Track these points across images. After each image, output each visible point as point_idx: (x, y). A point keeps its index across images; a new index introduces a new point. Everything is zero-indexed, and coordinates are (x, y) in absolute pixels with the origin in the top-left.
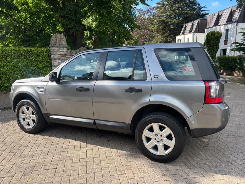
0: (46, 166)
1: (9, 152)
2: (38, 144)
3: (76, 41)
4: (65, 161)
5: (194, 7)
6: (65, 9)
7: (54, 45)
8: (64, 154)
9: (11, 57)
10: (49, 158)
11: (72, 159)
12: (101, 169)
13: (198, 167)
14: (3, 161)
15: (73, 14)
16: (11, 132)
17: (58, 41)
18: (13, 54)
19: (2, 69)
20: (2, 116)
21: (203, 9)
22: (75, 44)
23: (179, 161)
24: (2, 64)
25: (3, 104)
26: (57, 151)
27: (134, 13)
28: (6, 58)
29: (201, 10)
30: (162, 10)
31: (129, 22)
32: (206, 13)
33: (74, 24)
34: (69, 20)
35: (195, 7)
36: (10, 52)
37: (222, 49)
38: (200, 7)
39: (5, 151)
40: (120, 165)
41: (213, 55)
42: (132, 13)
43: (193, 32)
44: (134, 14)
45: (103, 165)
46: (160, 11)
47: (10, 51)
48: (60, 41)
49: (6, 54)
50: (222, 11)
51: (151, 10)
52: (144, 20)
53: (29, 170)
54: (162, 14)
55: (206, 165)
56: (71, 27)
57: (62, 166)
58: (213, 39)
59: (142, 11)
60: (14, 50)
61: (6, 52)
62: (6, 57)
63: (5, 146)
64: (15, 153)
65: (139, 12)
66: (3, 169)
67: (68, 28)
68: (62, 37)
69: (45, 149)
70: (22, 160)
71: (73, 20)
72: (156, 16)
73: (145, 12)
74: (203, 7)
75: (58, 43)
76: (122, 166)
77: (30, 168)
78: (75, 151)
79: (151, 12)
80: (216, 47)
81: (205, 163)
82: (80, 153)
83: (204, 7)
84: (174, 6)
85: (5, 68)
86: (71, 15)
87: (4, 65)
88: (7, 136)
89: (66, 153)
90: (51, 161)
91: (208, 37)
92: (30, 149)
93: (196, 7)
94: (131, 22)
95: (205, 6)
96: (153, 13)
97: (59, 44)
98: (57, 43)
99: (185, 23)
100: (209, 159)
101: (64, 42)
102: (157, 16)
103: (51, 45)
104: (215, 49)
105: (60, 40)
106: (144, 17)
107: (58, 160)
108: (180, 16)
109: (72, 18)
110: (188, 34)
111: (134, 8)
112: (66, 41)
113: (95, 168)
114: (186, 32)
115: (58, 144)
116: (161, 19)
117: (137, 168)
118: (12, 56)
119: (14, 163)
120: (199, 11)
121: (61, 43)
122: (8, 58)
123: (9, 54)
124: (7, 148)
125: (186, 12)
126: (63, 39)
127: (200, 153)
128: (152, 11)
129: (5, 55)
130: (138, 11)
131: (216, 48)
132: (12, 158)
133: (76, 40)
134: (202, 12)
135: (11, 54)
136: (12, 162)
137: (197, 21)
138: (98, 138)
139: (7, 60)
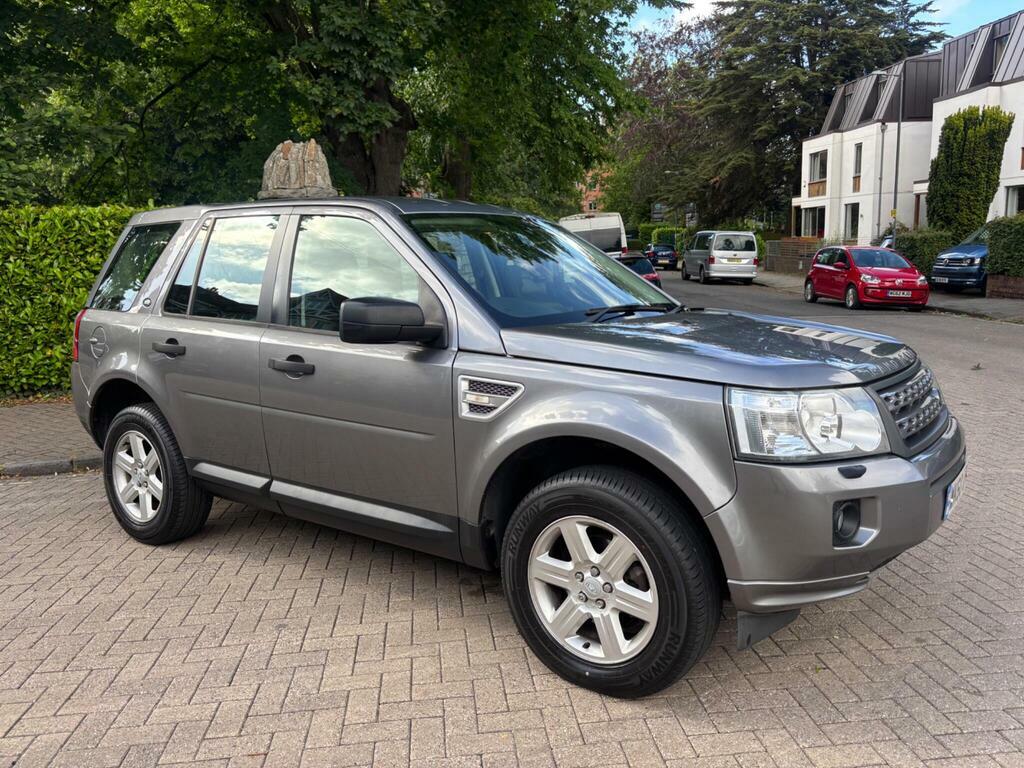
0: (218, 742)
1: (61, 667)
2: (195, 627)
3: (375, 173)
4: (308, 715)
5: (881, 8)
6: (321, 35)
7: (279, 192)
8: (306, 680)
9: (102, 247)
10: (235, 699)
11: (343, 704)
12: (479, 761)
13: (966, 752)
14: (29, 715)
15: (353, 55)
16: (85, 572)
17: (293, 174)
18: (111, 234)
19: (65, 301)
20: (58, 496)
21: (920, 17)
22: (369, 186)
23: (867, 718)
24: (65, 277)
25: (68, 446)
26: (275, 660)
27: (616, 47)
28: (81, 253)
29: (912, 20)
30: (737, 30)
31: (596, 87)
32: (932, 33)
33: (357, 99)
34: (336, 85)
35: (882, 11)
36: (97, 225)
37: (1015, 188)
38: (907, 10)
39: (43, 661)
40: (573, 738)
41: (974, 213)
42: (610, 48)
43: (881, 118)
44: (618, 53)
45: (490, 735)
46: (732, 34)
47: (99, 221)
48: (302, 171)
49: (80, 237)
50: (1010, 18)
51: (690, 34)
52: (663, 80)
53: (139, 759)
54: (740, 49)
55: (1006, 739)
56: (345, 114)
57: (296, 742)
58: (972, 145)
59: (652, 38)
60: (112, 216)
61: (81, 227)
62: (83, 248)
63: (45, 641)
64: (87, 672)
65: (637, 46)
66: (20, 755)
67: (333, 116)
68: (310, 155)
69: (225, 653)
70: (112, 707)
71: (355, 82)
72: (713, 59)
73: (666, 43)
74: (919, 10)
75: (293, 179)
76: (580, 742)
77: (144, 749)
78: (357, 665)
79: (690, 43)
80: (987, 176)
81: (998, 731)
82: (382, 675)
83: (924, 9)
84: (791, 8)
85: (79, 296)
86: (346, 61)
87: (74, 281)
88: (63, 592)
89: (318, 673)
90: (247, 716)
91: (952, 136)
92: (155, 655)
93: (887, 10)
94: (606, 86)
95: (930, 3)
96: (701, 46)
97: (297, 186)
98: (290, 182)
99: (843, 82)
100: (1017, 704)
101: (319, 178)
102: (717, 58)
103: (267, 189)
104: (983, 186)
105: (302, 169)
106: (663, 65)
107: (277, 709)
108: (816, 52)
109: (351, 76)
110: (856, 128)
111: (618, 26)
112: (327, 173)
113: (448, 755)
114: (848, 119)
115: (284, 626)
116: (736, 68)
117: (657, 754)
118: (106, 243)
119: (75, 724)
120: (903, 27)
121: (307, 182)
122: (91, 254)
123: (93, 234)
124: (56, 647)
125: (845, 34)
126: (317, 165)
127: (964, 673)
128: (693, 37)
129: (78, 241)
130: (632, 41)
131: (987, 182)
132: (69, 698)
133: (373, 168)
134: (918, 30)
135: (100, 236)
136: (66, 719)
137: (898, 69)
138: (467, 600)
139: (85, 262)
